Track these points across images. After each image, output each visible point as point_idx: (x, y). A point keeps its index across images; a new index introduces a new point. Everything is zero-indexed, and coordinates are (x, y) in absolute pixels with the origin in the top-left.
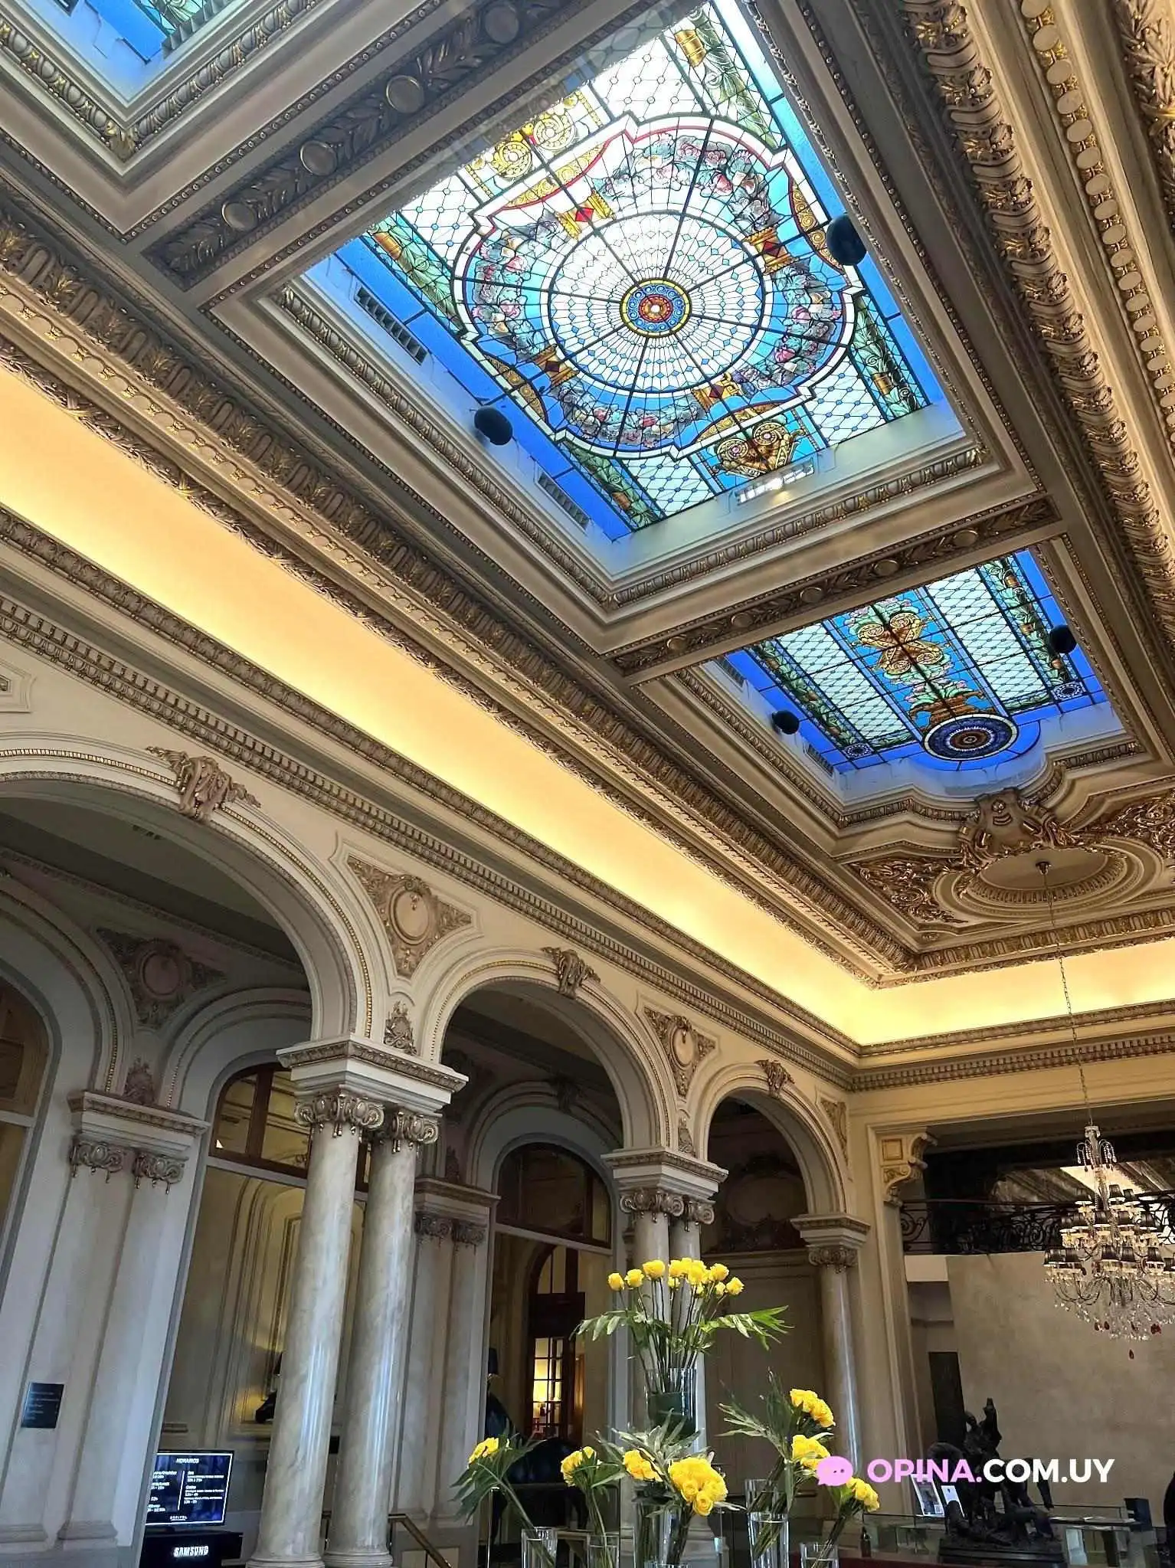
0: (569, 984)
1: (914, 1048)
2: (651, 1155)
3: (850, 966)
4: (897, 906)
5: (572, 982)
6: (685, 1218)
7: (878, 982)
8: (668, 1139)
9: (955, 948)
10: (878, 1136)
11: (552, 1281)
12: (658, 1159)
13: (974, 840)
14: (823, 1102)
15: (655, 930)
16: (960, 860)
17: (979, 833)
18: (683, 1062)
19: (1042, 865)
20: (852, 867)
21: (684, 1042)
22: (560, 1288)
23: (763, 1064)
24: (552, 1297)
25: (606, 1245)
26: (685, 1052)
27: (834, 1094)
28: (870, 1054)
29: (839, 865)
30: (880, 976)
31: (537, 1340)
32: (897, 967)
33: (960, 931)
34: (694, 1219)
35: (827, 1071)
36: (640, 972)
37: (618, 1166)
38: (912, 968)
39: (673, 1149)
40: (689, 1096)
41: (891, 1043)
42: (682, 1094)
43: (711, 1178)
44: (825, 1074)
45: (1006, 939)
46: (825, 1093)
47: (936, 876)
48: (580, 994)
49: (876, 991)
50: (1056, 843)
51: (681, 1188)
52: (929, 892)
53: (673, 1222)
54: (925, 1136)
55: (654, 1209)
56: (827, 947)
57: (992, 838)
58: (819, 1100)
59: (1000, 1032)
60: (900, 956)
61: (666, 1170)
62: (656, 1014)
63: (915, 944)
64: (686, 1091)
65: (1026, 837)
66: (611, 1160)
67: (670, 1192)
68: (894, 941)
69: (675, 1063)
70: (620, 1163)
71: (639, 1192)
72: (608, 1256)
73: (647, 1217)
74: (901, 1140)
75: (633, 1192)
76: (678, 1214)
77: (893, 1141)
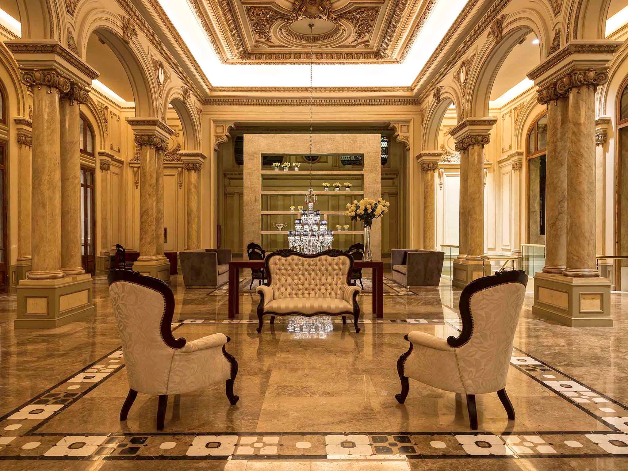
77: (220, 126)
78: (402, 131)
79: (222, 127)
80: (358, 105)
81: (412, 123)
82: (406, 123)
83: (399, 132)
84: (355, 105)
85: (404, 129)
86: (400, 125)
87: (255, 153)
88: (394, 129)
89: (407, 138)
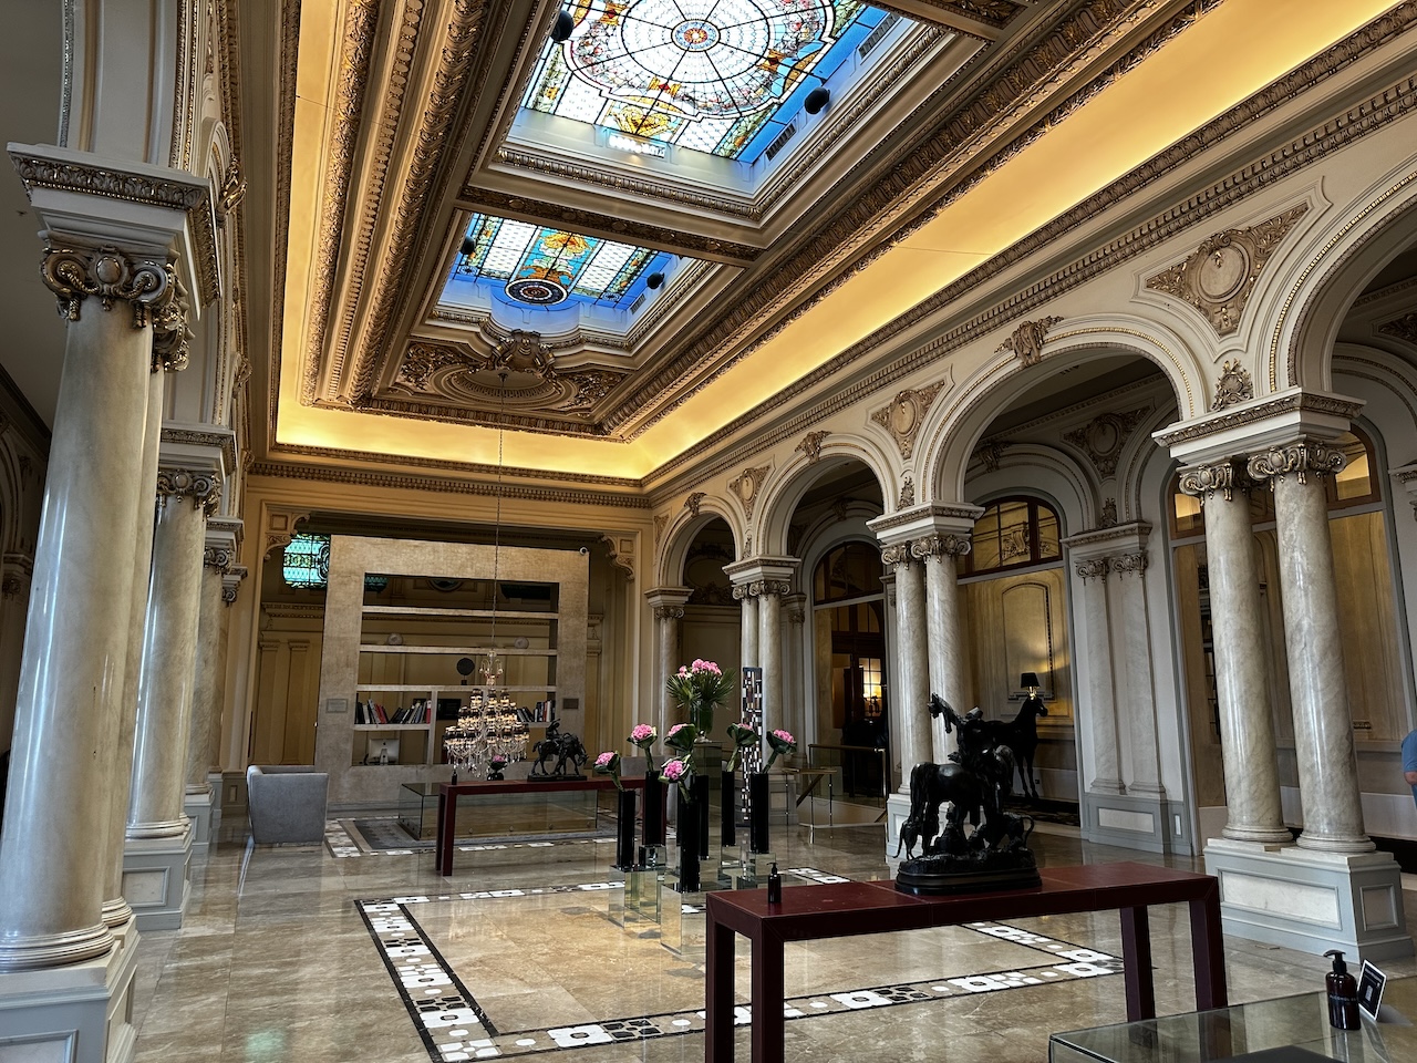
77: (279, 516)
78: (623, 549)
79: (283, 520)
80: (550, 499)
81: (639, 536)
82: (629, 537)
83: (617, 551)
84: (545, 499)
85: (626, 546)
86: (619, 538)
87: (352, 573)
88: (609, 545)
89: (629, 562)
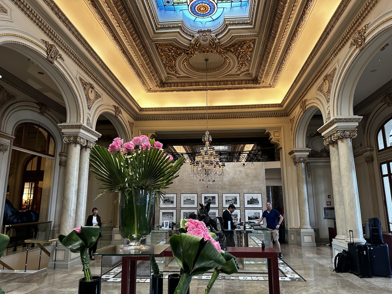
0: (52, 58)
1: (156, 110)
2: (77, 125)
3: (144, 83)
4: (164, 64)
5: (53, 56)
6: (86, 147)
7: (149, 90)
8: (83, 121)
9: (174, 83)
10: (142, 132)
11: (32, 167)
12: (80, 127)
13: (195, 44)
14: (129, 121)
15: (87, 49)
16: (188, 51)
17: (197, 42)
18: (91, 99)
19: (207, 60)
20: (156, 45)
21: (92, 92)
22: (34, 169)
23: (115, 106)
24: (31, 172)
25: (53, 156)
26: (92, 96)
27: (132, 120)
28: (143, 111)
29: (153, 43)
30: (151, 89)
31: (25, 183)
32: (157, 86)
33: (178, 77)
34: (89, 148)
35: (131, 113)
36: (79, 64)
37: (64, 128)
38: (161, 86)
39: (85, 124)
40: (91, 109)
41: (150, 108)
42: (89, 109)
43: (96, 136)
44: (130, 114)
45: (189, 82)
46: (129, 119)
47: (179, 55)
48: (55, 63)
49: (148, 93)
50: (217, 51)
51: (86, 137)
52: (175, 61)
53: (82, 147)
54: (154, 134)
55: (76, 143)
56: (139, 75)
57: (200, 44)
58: (127, 121)
59: (179, 109)
60: (159, 82)
61: (82, 131)
62: (83, 80)
63: (164, 79)
64: (91, 108)
65: (210, 47)
66: (61, 126)
67: (82, 138)
68: (159, 76)
69: (88, 99)
70: (65, 127)
71: (71, 137)
72: (53, 159)
73: (73, 145)
74: (148, 134)
75: (69, 137)
76: (84, 145)
